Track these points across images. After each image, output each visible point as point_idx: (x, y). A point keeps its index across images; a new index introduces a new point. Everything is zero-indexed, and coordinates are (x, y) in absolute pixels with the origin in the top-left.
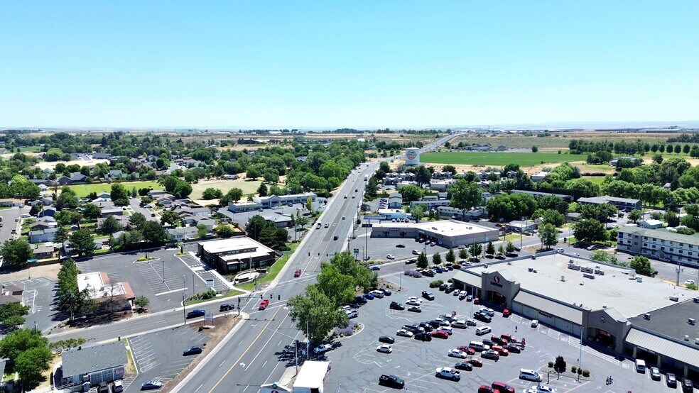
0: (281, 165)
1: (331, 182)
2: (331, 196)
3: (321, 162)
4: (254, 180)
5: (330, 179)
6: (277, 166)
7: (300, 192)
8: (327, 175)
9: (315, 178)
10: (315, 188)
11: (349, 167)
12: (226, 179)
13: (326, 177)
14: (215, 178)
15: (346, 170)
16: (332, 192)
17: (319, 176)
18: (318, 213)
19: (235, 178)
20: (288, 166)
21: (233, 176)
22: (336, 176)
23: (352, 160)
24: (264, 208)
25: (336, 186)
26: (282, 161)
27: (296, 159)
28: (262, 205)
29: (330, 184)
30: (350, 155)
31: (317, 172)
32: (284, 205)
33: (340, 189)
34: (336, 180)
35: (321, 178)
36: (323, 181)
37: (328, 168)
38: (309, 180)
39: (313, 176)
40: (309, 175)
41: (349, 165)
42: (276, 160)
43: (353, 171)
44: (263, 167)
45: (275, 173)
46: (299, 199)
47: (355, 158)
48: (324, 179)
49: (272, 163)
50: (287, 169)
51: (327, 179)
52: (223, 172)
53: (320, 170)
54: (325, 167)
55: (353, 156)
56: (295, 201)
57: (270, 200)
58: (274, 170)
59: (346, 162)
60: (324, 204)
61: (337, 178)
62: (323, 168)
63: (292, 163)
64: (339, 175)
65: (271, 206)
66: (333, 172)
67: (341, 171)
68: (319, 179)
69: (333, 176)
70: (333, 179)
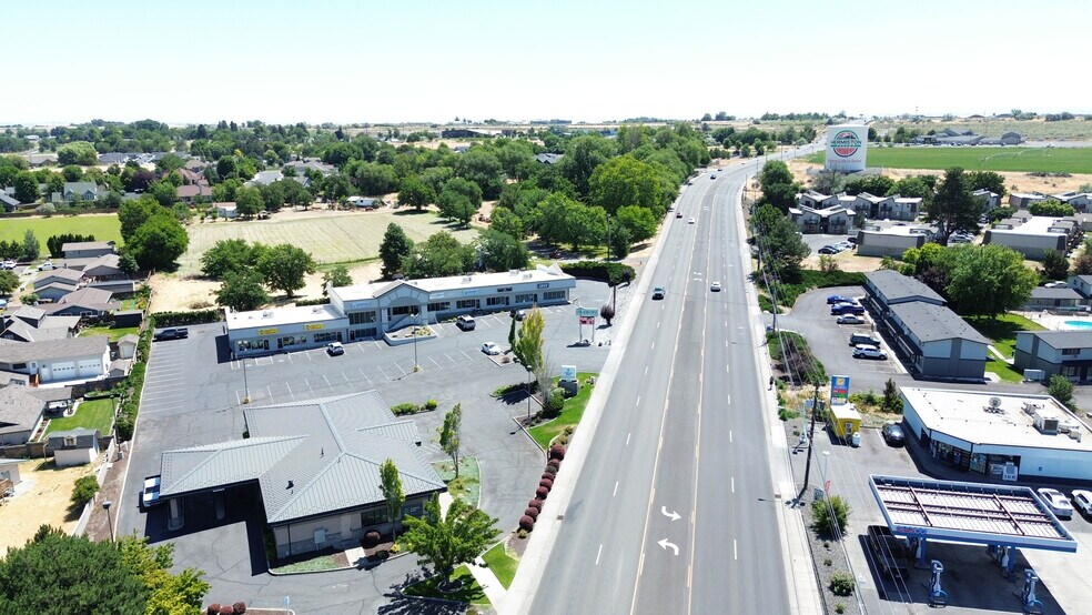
0: (492, 172)
1: (629, 224)
2: (627, 277)
3: (595, 163)
4: (419, 211)
5: (623, 212)
6: (480, 175)
7: (519, 263)
8: (615, 200)
9: (576, 209)
10: (575, 242)
11: (675, 177)
12: (351, 206)
13: (612, 205)
14: (325, 206)
15: (670, 187)
16: (630, 260)
17: (589, 203)
19: (374, 207)
20: (512, 175)
21: (368, 200)
22: (642, 205)
23: (683, 159)
24: (355, 337)
25: (642, 234)
26: (494, 162)
27: (536, 157)
29: (625, 231)
30: (675, 144)
31: (583, 192)
32: (441, 319)
33: (656, 243)
34: (645, 214)
35: (592, 210)
36: (600, 221)
37: (616, 178)
38: (554, 217)
39: (569, 201)
40: (554, 200)
41: (675, 172)
42: (481, 157)
43: (683, 188)
44: (446, 178)
45: (471, 193)
46: (504, 294)
47: (688, 154)
48: (602, 212)
49: (471, 166)
50: (510, 182)
51: (614, 214)
52: (351, 188)
53: (591, 184)
54: (607, 173)
55: (684, 146)
56: (491, 301)
57: (382, 305)
58: (469, 184)
59: (665, 162)
60: (603, 322)
61: (648, 210)
62: (602, 178)
63: (519, 166)
64: (653, 200)
65: (385, 327)
66: (632, 191)
67: (657, 186)
68: (588, 212)
69: (633, 203)
70: (633, 211)
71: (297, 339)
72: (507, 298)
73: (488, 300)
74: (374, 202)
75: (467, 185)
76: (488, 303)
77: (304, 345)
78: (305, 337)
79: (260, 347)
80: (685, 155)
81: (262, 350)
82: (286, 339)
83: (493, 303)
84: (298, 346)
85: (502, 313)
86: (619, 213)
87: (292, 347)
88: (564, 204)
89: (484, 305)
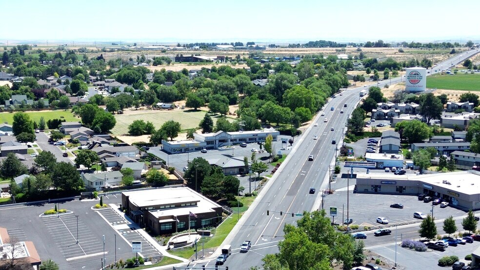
0: (231, 90)
1: (300, 114)
2: (299, 133)
3: (286, 87)
4: (196, 110)
5: (297, 110)
6: (226, 92)
7: (257, 127)
8: (294, 104)
9: (278, 108)
10: (277, 122)
11: (325, 94)
12: (159, 108)
13: (293, 107)
14: (145, 107)
15: (320, 99)
16: (300, 129)
17: (282, 106)
18: (280, 157)
19: (171, 108)
20: (241, 92)
21: (168, 105)
22: (306, 107)
23: (329, 84)
24: (208, 148)
25: (305, 119)
26: (233, 85)
27: (252, 82)
28: (205, 144)
29: (298, 117)
30: (327, 77)
31: (280, 101)
32: (234, 144)
33: (311, 124)
34: (307, 111)
35: (285, 109)
36: (288, 113)
37: (295, 95)
38: (269, 112)
39: (275, 105)
40: (269, 105)
41: (325, 92)
42: (226, 83)
43: (330, 99)
44: (208, 94)
45: (224, 101)
46: (255, 137)
47: (333, 82)
48: (289, 110)
49: (220, 87)
50: (240, 95)
51: (294, 111)
52: (156, 99)
53: (284, 98)
54: (291, 93)
55: (331, 78)
56: (250, 139)
58: (223, 97)
59: (320, 87)
60: (289, 144)
61: (308, 109)
62: (289, 95)
63: (246, 88)
64: (311, 105)
65: (217, 146)
66: (302, 101)
67: (313, 100)
68: (283, 110)
69: (302, 106)
70: (302, 110)
71: (190, 149)
74: (172, 106)
75: (222, 97)
77: (193, 151)
78: (192, 148)
80: (331, 82)
82: (187, 149)
85: (254, 143)
86: (296, 110)
88: (273, 107)
89: (248, 140)
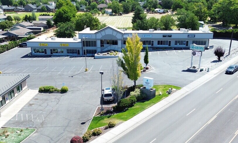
46: (167, 39)
57: (98, 38)
71: (59, 50)
72: (170, 42)
73: (159, 42)
74: (164, 11)
76: (159, 44)
77: (62, 54)
78: (63, 50)
79: (43, 52)
81: (44, 54)
82: (54, 50)
83: (161, 44)
84: (60, 54)
87: (57, 54)
89: (156, 45)
